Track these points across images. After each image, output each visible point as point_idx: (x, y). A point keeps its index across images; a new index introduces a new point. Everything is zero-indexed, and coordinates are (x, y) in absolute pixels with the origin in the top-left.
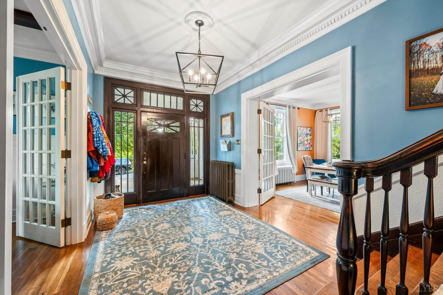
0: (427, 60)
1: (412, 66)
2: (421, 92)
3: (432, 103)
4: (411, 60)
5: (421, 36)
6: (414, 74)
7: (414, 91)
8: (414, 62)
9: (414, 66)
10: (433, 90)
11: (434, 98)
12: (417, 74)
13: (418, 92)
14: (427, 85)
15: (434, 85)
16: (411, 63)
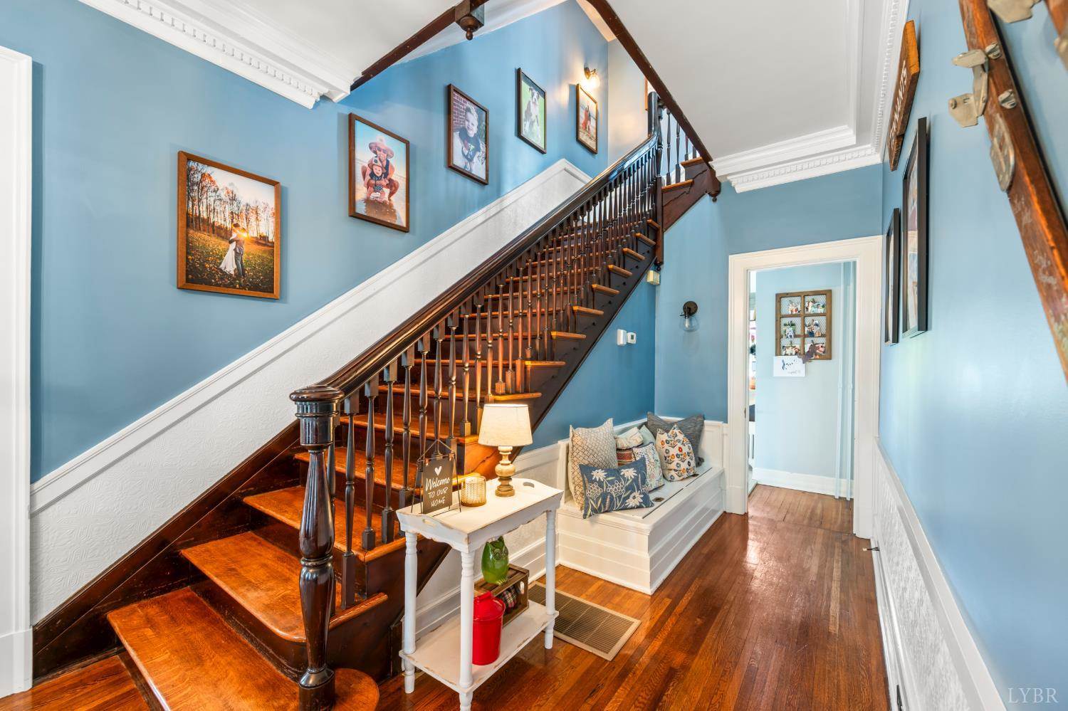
0: (212, 207)
1: (190, 206)
2: (204, 262)
3: (219, 285)
4: (189, 193)
5: (205, 159)
6: (192, 222)
7: (193, 255)
8: (193, 201)
9: (193, 206)
10: (220, 264)
11: (222, 279)
12: (198, 226)
13: (199, 260)
14: (212, 251)
15: (221, 256)
16: (189, 199)
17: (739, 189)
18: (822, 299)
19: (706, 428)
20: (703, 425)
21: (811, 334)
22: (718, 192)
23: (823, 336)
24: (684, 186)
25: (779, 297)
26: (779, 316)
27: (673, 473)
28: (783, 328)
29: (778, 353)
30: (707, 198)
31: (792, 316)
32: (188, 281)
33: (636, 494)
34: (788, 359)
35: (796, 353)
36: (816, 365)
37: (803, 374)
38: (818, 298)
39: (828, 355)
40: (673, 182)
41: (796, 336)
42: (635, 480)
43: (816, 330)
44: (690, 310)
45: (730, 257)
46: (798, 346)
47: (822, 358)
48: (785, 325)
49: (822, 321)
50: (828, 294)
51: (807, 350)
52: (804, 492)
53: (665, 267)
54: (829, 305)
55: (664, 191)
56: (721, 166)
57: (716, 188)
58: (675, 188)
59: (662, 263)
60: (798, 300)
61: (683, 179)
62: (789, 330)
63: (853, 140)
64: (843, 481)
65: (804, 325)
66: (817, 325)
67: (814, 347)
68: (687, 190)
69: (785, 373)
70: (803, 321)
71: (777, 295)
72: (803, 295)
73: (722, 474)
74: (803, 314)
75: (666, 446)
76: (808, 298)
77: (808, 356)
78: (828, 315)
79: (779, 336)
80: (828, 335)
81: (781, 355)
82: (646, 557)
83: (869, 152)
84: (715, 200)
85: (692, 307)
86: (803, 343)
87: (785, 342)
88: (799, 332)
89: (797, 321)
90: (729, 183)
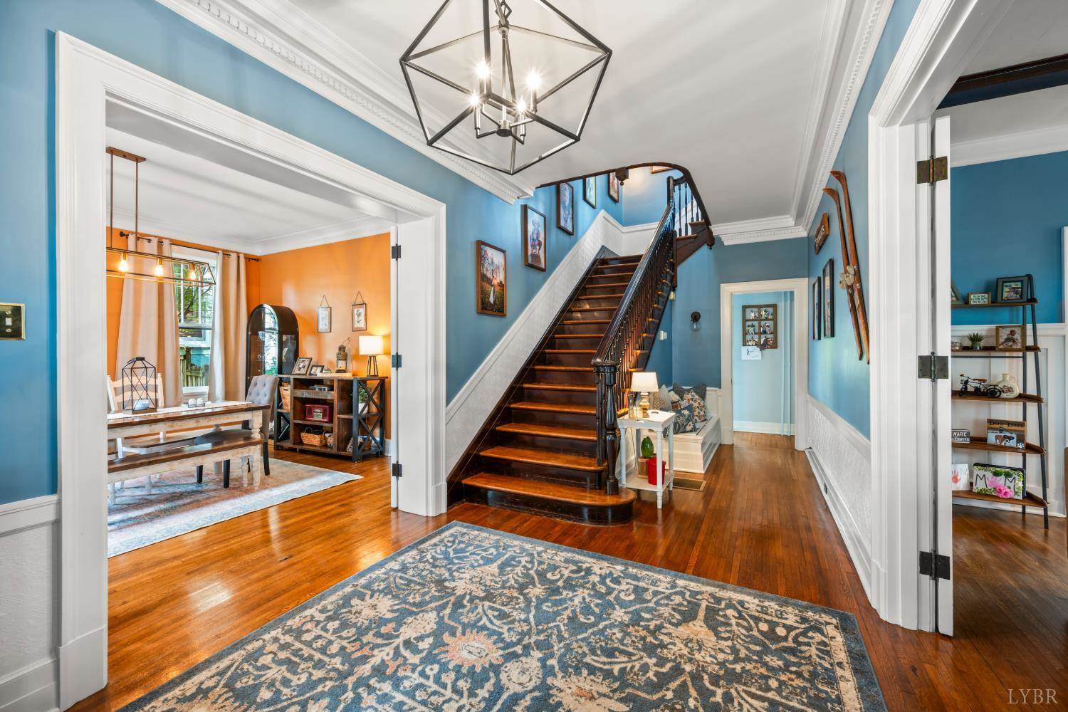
0: (487, 269)
1: (481, 269)
4: (480, 262)
5: (485, 243)
6: (481, 277)
7: (482, 296)
8: (481, 266)
10: (489, 298)
12: (483, 279)
17: (726, 243)
18: (771, 310)
19: (707, 393)
20: (706, 390)
21: (765, 332)
22: (713, 244)
23: (772, 333)
24: (690, 238)
25: (745, 308)
26: (745, 320)
27: (696, 418)
28: (747, 328)
29: (744, 344)
30: (705, 248)
31: (752, 320)
32: (483, 309)
33: (691, 423)
34: (750, 348)
35: (756, 345)
36: (768, 351)
37: (760, 358)
38: (768, 309)
39: (775, 346)
40: (683, 235)
41: (755, 333)
42: (689, 415)
43: (767, 329)
44: (696, 317)
45: (721, 285)
46: (757, 340)
47: (772, 347)
48: (749, 326)
49: (770, 323)
50: (775, 306)
51: (762, 342)
52: (762, 434)
53: (678, 289)
54: (775, 314)
55: (678, 240)
56: (716, 229)
57: (711, 241)
58: (684, 239)
59: (676, 286)
60: (756, 310)
61: (690, 234)
62: (751, 330)
63: (793, 223)
64: (786, 424)
65: (760, 326)
66: (768, 326)
67: (766, 341)
68: (693, 240)
69: (749, 358)
70: (760, 323)
71: (743, 306)
72: (759, 307)
73: (718, 422)
74: (758, 319)
75: (691, 402)
76: (763, 309)
77: (763, 347)
78: (775, 320)
79: (745, 333)
80: (775, 332)
81: (746, 345)
82: (701, 455)
83: (800, 230)
84: (711, 249)
85: (698, 315)
86: (760, 338)
87: (748, 337)
88: (757, 331)
89: (756, 323)
90: (720, 239)
